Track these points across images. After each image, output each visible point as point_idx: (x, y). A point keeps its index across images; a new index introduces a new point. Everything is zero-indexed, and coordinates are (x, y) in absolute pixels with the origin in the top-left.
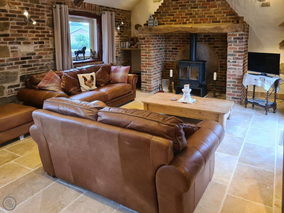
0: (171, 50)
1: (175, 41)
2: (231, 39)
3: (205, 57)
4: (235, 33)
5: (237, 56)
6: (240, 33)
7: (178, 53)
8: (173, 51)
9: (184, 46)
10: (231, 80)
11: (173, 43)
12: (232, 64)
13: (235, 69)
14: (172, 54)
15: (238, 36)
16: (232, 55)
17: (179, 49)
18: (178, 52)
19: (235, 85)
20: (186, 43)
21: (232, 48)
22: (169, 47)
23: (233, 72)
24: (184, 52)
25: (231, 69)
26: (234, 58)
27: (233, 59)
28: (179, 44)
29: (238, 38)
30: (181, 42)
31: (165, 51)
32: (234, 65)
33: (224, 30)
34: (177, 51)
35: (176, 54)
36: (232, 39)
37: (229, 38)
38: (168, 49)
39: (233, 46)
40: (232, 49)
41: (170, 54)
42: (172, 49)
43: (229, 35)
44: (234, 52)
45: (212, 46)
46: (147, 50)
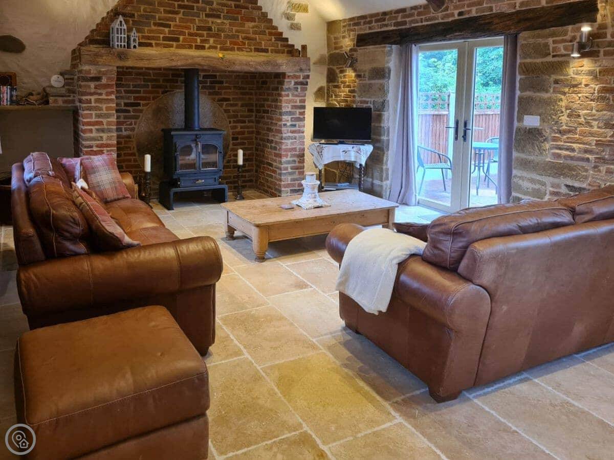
0: (123, 108)
1: (135, 86)
2: (289, 83)
3: (205, 120)
4: (297, 74)
5: (298, 116)
6: (306, 74)
7: (141, 114)
8: (128, 111)
9: (158, 97)
10: (289, 159)
11: (126, 92)
12: (289, 129)
13: (295, 139)
14: (126, 117)
15: (301, 80)
16: (290, 113)
17: (144, 105)
18: (141, 111)
19: (296, 166)
20: (160, 90)
21: (290, 101)
23: (292, 143)
24: (158, 111)
25: (289, 138)
26: (293, 119)
27: (292, 121)
29: (302, 83)
30: (150, 89)
32: (292, 132)
33: (281, 67)
34: (138, 110)
35: (136, 117)
36: (293, 83)
37: (287, 82)
39: (290, 97)
40: (289, 103)
42: (126, 105)
43: (289, 76)
44: (292, 108)
45: (217, 97)
46: (104, 109)
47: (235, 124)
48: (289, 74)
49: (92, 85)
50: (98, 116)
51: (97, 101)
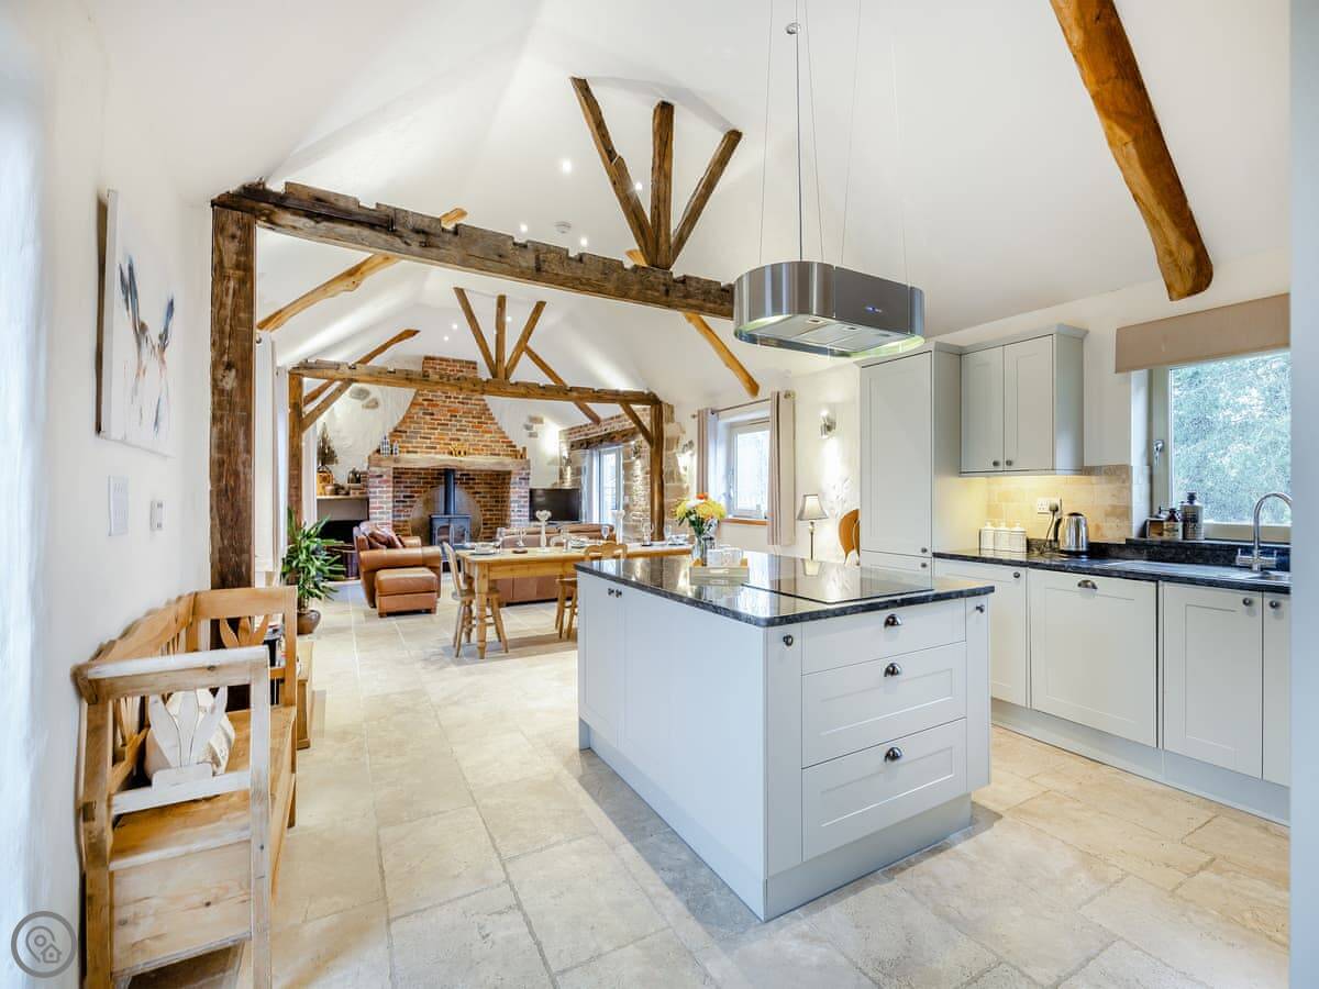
0: (402, 499)
1: (411, 483)
3: (462, 509)
4: (521, 472)
5: (522, 504)
7: (415, 504)
8: (404, 502)
9: (427, 491)
11: (406, 487)
13: (521, 521)
14: (405, 506)
15: (524, 476)
17: (417, 497)
18: (415, 502)
20: (430, 485)
22: (399, 494)
25: (516, 521)
28: (418, 487)
29: (525, 479)
30: (422, 484)
31: (394, 503)
33: (507, 467)
35: (411, 506)
36: (518, 479)
37: (514, 477)
38: (397, 497)
39: (517, 489)
40: (516, 493)
41: (400, 506)
42: (404, 497)
43: (513, 474)
44: (519, 498)
45: (471, 491)
46: (385, 498)
47: (485, 512)
48: (516, 472)
49: (377, 480)
51: (380, 492)
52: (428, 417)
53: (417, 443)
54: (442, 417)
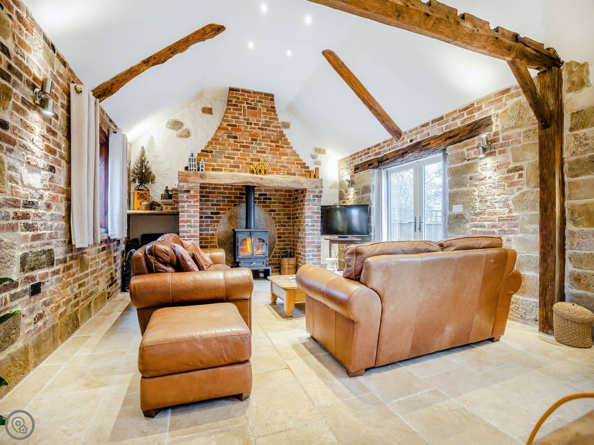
0: (210, 215)
1: (217, 201)
2: (309, 196)
3: (260, 224)
4: (315, 190)
5: (315, 219)
6: (320, 190)
7: (221, 220)
8: (212, 217)
9: (231, 208)
10: (310, 249)
11: (213, 205)
12: (310, 228)
13: (314, 235)
14: (211, 222)
15: (317, 194)
16: (310, 217)
17: (222, 214)
18: (220, 218)
19: (315, 254)
20: (233, 204)
21: (311, 209)
22: (206, 211)
23: (312, 238)
24: (231, 218)
25: (310, 234)
27: (312, 222)
28: (223, 205)
29: (317, 196)
30: (226, 203)
31: (201, 217)
32: (312, 230)
33: (304, 185)
35: (218, 222)
36: (312, 196)
37: (308, 195)
38: (204, 213)
39: (311, 206)
41: (207, 221)
42: (212, 213)
44: (312, 214)
45: (268, 209)
46: (192, 212)
47: (279, 228)
48: (309, 190)
49: (185, 195)
50: (188, 216)
51: (188, 206)
52: (232, 140)
53: (222, 162)
54: (244, 139)
